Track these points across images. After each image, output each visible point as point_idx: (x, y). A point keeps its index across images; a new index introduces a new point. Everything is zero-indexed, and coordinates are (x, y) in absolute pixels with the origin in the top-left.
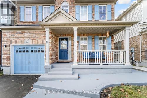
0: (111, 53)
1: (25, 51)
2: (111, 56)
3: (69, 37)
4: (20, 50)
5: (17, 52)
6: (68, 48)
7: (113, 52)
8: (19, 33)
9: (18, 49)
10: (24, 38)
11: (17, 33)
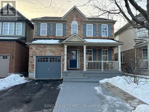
0: (111, 63)
1: (45, 60)
2: (111, 65)
3: (77, 50)
4: (41, 60)
5: (39, 61)
6: (76, 58)
7: (113, 62)
8: (43, 47)
9: (39, 59)
10: (46, 51)
11: (40, 47)
